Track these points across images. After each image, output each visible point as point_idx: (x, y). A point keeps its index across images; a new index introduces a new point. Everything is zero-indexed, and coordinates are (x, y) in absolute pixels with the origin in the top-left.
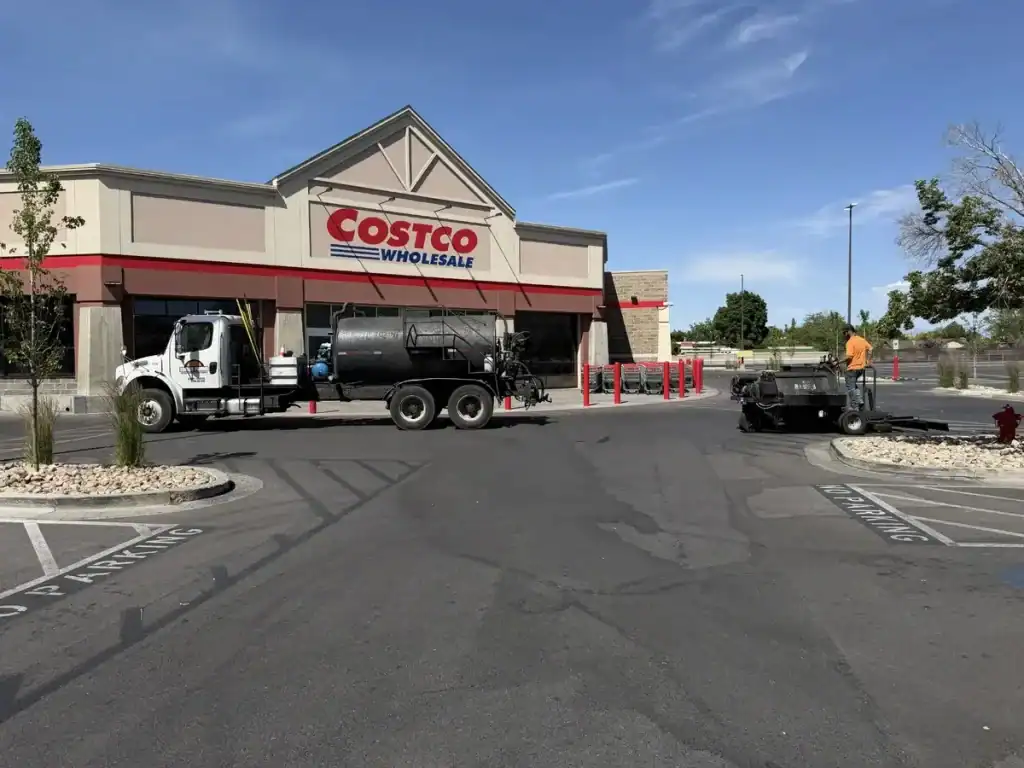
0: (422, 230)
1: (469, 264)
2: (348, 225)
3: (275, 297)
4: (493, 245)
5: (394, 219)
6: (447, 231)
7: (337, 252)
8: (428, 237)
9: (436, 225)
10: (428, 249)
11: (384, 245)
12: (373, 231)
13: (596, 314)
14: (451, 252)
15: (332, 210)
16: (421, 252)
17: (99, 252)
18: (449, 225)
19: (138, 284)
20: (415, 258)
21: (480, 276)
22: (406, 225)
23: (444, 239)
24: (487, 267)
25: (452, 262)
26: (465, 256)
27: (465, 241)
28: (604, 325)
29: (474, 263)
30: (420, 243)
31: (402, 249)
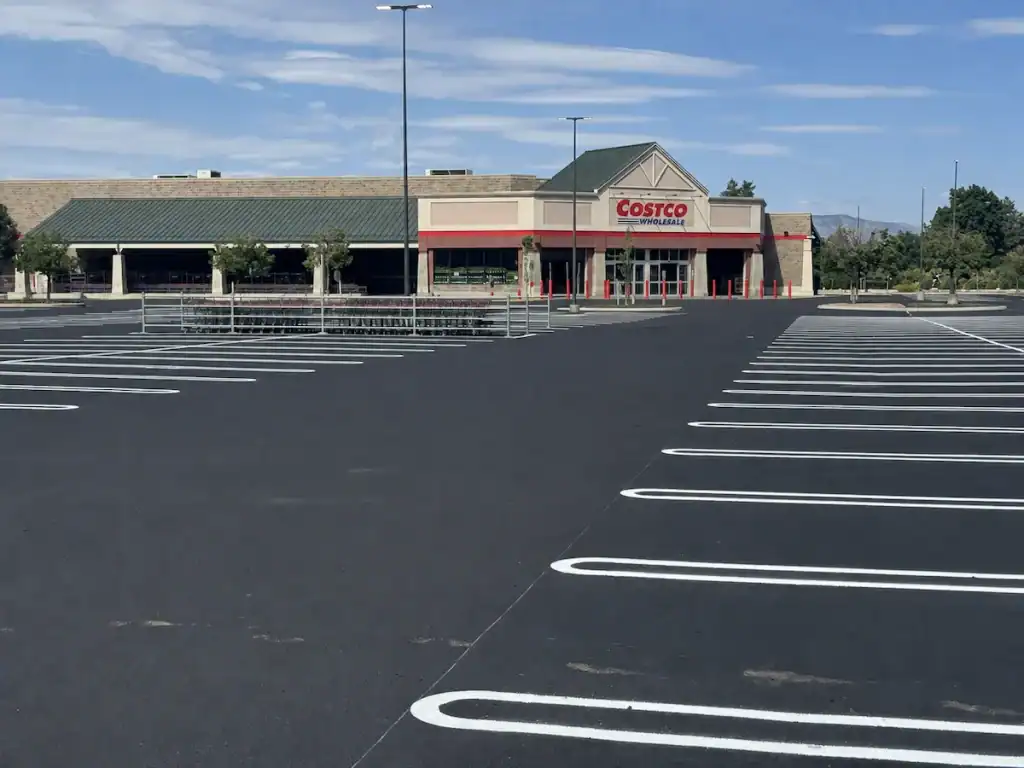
0: (659, 207)
1: (682, 223)
2: (625, 208)
3: (594, 246)
4: (696, 211)
5: (647, 202)
6: (671, 206)
7: (621, 222)
8: (662, 209)
9: (666, 203)
10: (662, 217)
11: (641, 217)
12: (637, 210)
13: (756, 249)
14: (674, 218)
15: (619, 201)
16: (658, 218)
17: (532, 228)
18: (672, 202)
19: (547, 243)
20: (656, 222)
21: (689, 230)
22: (652, 205)
23: (670, 210)
24: (691, 224)
25: (674, 222)
26: (680, 219)
27: (681, 211)
28: (761, 256)
29: (685, 224)
30: (658, 214)
31: (650, 218)
